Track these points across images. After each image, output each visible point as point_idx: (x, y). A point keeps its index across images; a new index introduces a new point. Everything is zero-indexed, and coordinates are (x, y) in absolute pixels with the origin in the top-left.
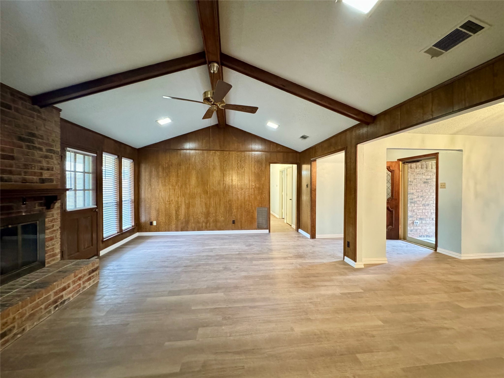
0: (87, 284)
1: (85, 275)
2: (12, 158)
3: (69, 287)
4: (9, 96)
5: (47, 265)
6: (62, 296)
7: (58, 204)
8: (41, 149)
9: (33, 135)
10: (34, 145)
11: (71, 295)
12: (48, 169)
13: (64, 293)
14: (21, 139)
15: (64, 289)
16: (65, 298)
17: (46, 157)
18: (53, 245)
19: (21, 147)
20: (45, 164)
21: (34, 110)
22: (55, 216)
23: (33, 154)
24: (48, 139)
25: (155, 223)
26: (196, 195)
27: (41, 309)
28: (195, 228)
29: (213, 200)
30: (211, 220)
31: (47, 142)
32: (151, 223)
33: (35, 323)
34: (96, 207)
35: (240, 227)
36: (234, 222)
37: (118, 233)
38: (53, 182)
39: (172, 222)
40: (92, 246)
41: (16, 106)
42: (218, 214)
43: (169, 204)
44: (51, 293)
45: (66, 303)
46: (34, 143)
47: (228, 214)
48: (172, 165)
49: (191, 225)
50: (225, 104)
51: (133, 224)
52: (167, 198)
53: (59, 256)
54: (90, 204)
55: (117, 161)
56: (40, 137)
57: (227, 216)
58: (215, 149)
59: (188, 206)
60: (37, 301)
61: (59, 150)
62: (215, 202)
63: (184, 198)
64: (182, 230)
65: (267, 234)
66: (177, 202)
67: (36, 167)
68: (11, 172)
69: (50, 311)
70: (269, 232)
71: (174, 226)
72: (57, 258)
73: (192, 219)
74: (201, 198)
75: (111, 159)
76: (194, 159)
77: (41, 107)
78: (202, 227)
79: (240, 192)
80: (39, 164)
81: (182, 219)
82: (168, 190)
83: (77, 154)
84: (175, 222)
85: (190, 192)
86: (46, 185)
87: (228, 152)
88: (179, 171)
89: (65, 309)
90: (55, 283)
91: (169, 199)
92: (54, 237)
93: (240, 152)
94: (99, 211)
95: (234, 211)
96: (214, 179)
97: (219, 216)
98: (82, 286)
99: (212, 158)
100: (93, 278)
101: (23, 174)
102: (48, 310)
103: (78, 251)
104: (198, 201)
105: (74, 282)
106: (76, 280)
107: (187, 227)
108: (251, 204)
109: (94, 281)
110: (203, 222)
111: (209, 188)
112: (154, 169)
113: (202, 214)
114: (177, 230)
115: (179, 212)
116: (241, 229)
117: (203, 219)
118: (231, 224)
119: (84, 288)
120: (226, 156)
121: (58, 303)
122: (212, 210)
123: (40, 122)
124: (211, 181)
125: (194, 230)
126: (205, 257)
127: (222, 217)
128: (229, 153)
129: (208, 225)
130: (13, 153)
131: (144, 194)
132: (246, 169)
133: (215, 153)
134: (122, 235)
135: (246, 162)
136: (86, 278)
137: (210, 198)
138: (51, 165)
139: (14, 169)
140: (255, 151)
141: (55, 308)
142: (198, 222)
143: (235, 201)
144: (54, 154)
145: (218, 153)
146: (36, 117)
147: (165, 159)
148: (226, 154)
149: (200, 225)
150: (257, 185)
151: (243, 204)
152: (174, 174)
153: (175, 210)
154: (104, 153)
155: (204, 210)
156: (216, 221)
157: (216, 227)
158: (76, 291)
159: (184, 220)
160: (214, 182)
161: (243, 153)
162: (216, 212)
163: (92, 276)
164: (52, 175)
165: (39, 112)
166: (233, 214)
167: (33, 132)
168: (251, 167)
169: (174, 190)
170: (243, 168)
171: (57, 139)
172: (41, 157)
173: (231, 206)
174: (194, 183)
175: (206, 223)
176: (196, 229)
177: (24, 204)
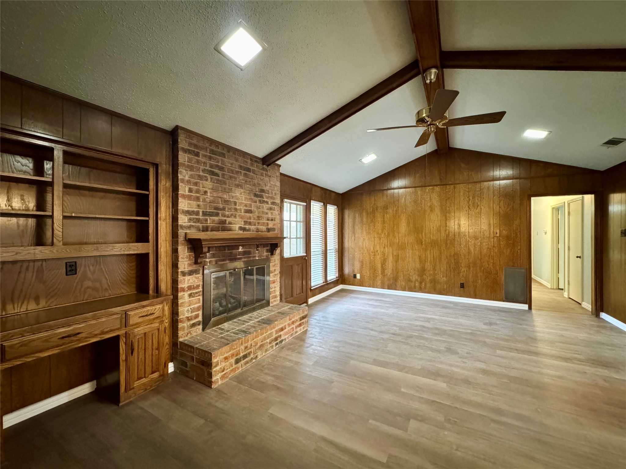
0: (298, 329)
1: (297, 320)
2: (250, 211)
3: (285, 328)
4: (249, 161)
5: (271, 305)
6: (280, 336)
7: (278, 251)
8: (267, 203)
9: (262, 191)
10: (264, 200)
11: (287, 336)
12: (272, 220)
13: (282, 333)
14: (256, 195)
15: (282, 329)
16: (283, 338)
17: (271, 209)
18: (275, 288)
19: (256, 202)
20: (270, 216)
21: (263, 169)
22: (277, 261)
23: (263, 207)
24: (272, 193)
25: (358, 276)
26: (406, 245)
27: (267, 342)
28: (405, 287)
29: (430, 253)
30: (428, 280)
31: (271, 196)
32: (355, 276)
33: (264, 354)
34: (305, 255)
35: (472, 293)
36: (462, 286)
37: (323, 283)
38: (275, 231)
39: (378, 277)
40: (302, 293)
41: (253, 168)
42: (438, 272)
43: (374, 255)
44: (274, 330)
45: (283, 343)
46: (263, 198)
47: (452, 274)
48: (377, 209)
49: (401, 282)
50: (447, 121)
51: (337, 275)
52: (372, 248)
53: (279, 298)
54: (301, 253)
55: (323, 208)
56: (267, 192)
57: (452, 276)
58: (433, 184)
59: (397, 259)
60: (265, 334)
61: (279, 202)
62: (434, 256)
63: (391, 250)
64: (389, 289)
65: (524, 311)
66: (384, 254)
67: (265, 218)
68: (250, 224)
69: (272, 347)
70: (530, 308)
71: (379, 283)
72: (278, 300)
73: (402, 275)
74: (413, 250)
75: (318, 207)
76: (403, 200)
77: (268, 166)
78: (415, 287)
79: (473, 242)
80: (266, 216)
81: (389, 274)
82: (373, 239)
83: (292, 205)
84: (380, 277)
85: (399, 241)
86: (271, 234)
87: (452, 186)
88: (385, 215)
89: (283, 348)
90: (276, 322)
91: (374, 249)
92: (276, 280)
93: (473, 184)
94: (308, 259)
95: (463, 270)
96: (431, 224)
97: (438, 274)
98: (295, 330)
99: (429, 196)
100: (303, 325)
101: (257, 224)
102: (271, 345)
103: (292, 296)
104: (409, 253)
105: (289, 325)
106: (290, 323)
107: (396, 285)
108: (492, 262)
109: (304, 328)
110: (417, 280)
111: (424, 237)
112: (357, 215)
113: (415, 270)
114: (383, 288)
115: (385, 265)
116: (475, 297)
117: (417, 277)
118: (458, 289)
119: (296, 332)
120: (450, 191)
121: (278, 341)
122: (428, 266)
123: (267, 179)
124: (427, 227)
125: (404, 289)
126: (419, 328)
127: (443, 277)
128: (454, 187)
129: (423, 285)
130: (251, 207)
131: (348, 244)
132: (482, 207)
133: (433, 189)
134: (326, 286)
135: (484, 198)
136: (298, 323)
137: (426, 250)
138: (274, 215)
139: (252, 220)
140: (499, 179)
141: (277, 344)
142: (410, 280)
143: (465, 256)
144: (276, 206)
145: (437, 189)
146: (264, 175)
147: (369, 202)
148: (450, 189)
149: (413, 284)
150: (504, 232)
151: (478, 262)
152: (379, 219)
153: (381, 264)
154: (312, 201)
155: (418, 265)
156: (434, 282)
157: (435, 289)
158: (290, 334)
159: (392, 276)
160: (431, 228)
161: (478, 186)
162: (434, 269)
163: (303, 323)
164: (274, 225)
165: (267, 171)
166: (461, 274)
167: (263, 188)
168: (492, 205)
169: (380, 239)
170: (478, 206)
171: (278, 192)
172: (268, 209)
173: (457, 263)
174: (404, 230)
175: (421, 283)
176: (407, 288)
177: (257, 250)
